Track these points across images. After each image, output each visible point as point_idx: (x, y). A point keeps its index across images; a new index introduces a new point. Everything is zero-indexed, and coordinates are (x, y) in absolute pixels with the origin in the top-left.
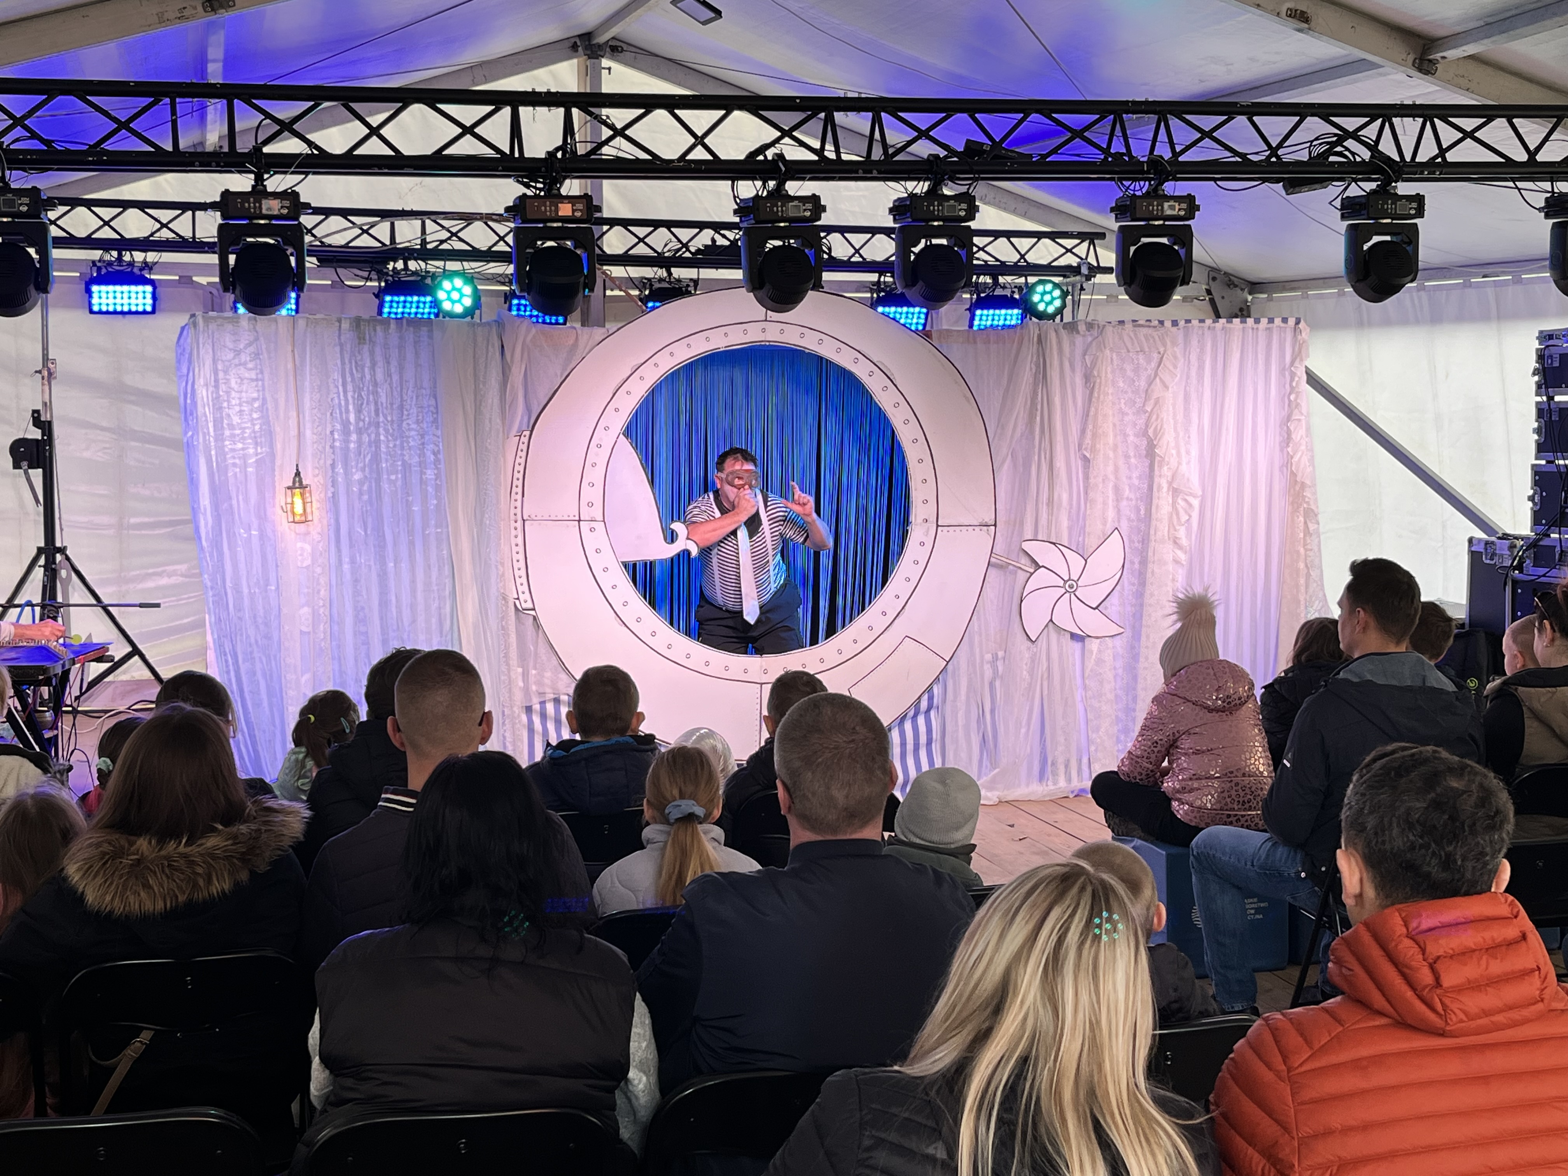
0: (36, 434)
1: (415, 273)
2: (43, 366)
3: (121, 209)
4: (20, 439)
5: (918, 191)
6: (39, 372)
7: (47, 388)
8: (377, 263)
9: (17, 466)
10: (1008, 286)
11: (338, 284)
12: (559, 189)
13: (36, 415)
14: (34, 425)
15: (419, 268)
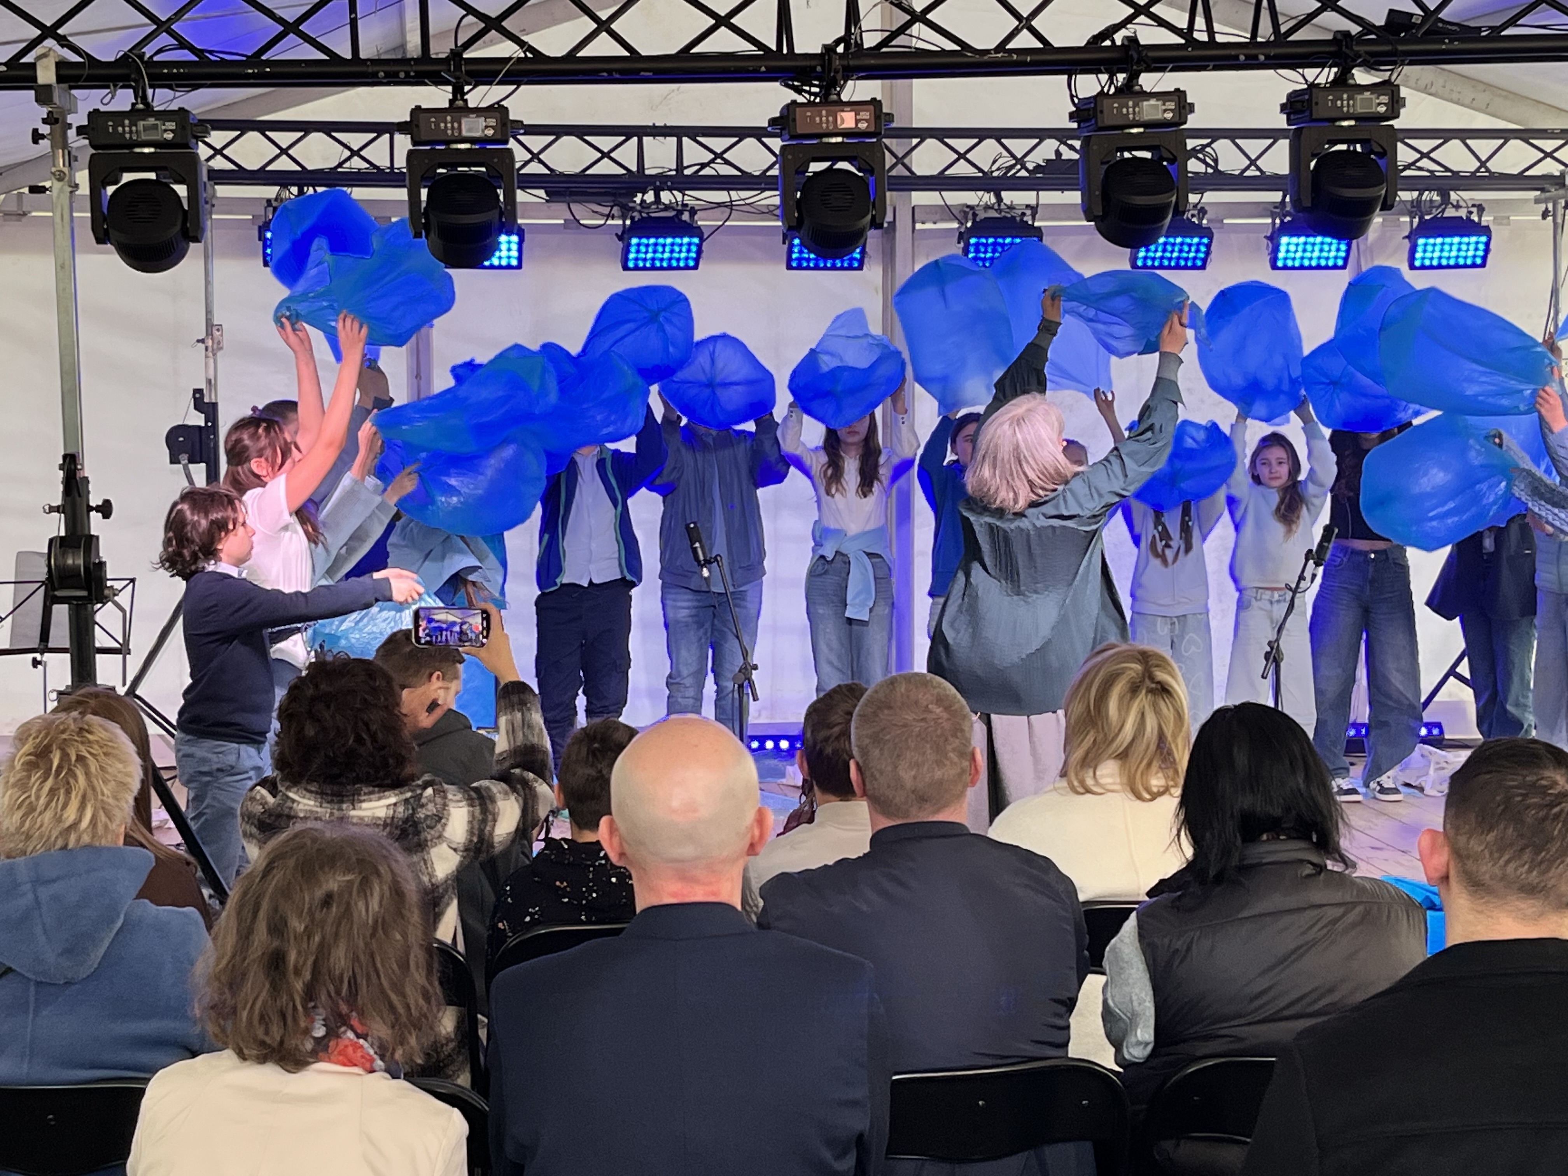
0: (198, 419)
1: (667, 207)
2: (207, 334)
3: (302, 134)
4: (179, 426)
5: (1321, 80)
6: (202, 341)
7: (211, 361)
8: (621, 195)
9: (174, 460)
10: (1462, 203)
11: (574, 223)
12: (839, 94)
13: (197, 395)
14: (196, 408)
15: (673, 201)
